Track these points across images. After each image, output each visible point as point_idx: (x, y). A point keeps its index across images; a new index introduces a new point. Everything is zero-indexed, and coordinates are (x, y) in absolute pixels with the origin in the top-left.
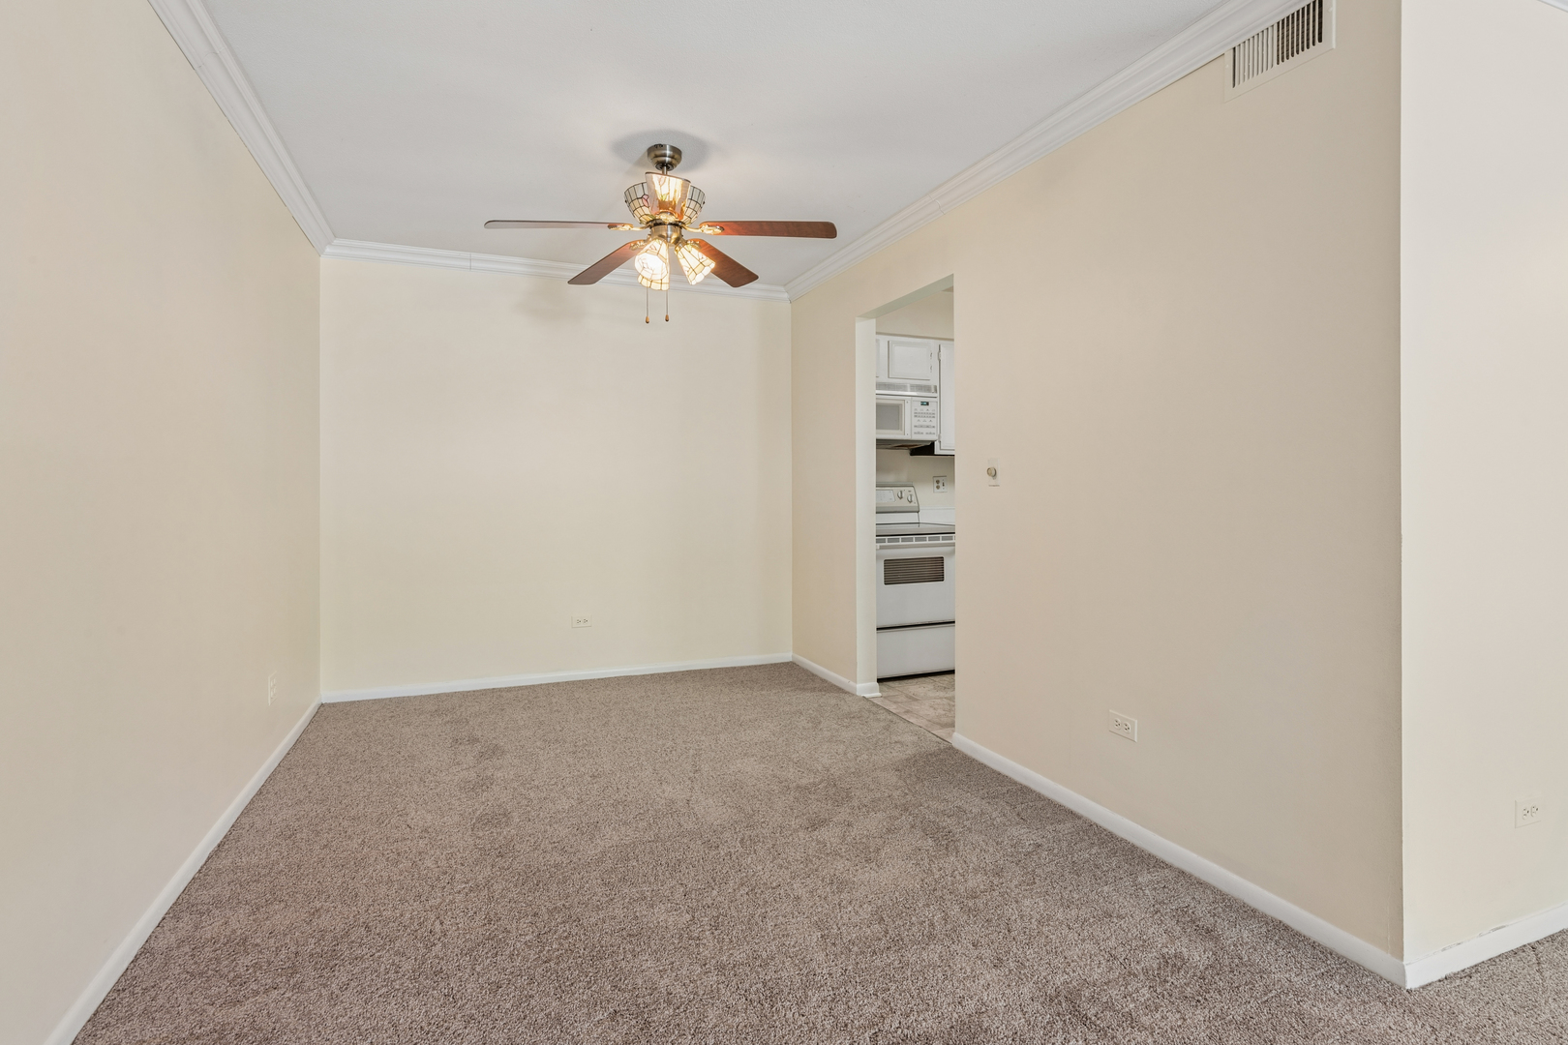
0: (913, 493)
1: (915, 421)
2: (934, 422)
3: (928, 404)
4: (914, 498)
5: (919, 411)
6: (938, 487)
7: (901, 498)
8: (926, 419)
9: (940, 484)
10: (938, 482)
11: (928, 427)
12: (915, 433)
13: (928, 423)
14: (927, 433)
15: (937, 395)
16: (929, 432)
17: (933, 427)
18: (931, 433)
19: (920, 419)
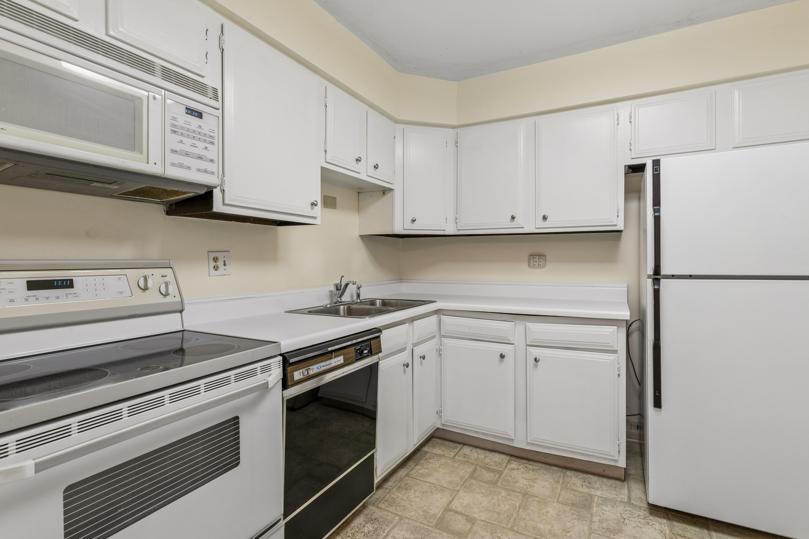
0: (170, 278)
1: (173, 141)
2: (213, 152)
3: (200, 115)
4: (172, 289)
5: (181, 123)
6: (216, 268)
7: (145, 289)
8: (198, 143)
9: (220, 263)
10: (216, 260)
11: (200, 158)
12: (173, 165)
13: (200, 151)
14: (199, 170)
15: (218, 105)
16: (203, 168)
17: (212, 161)
18: (206, 171)
19: (184, 139)
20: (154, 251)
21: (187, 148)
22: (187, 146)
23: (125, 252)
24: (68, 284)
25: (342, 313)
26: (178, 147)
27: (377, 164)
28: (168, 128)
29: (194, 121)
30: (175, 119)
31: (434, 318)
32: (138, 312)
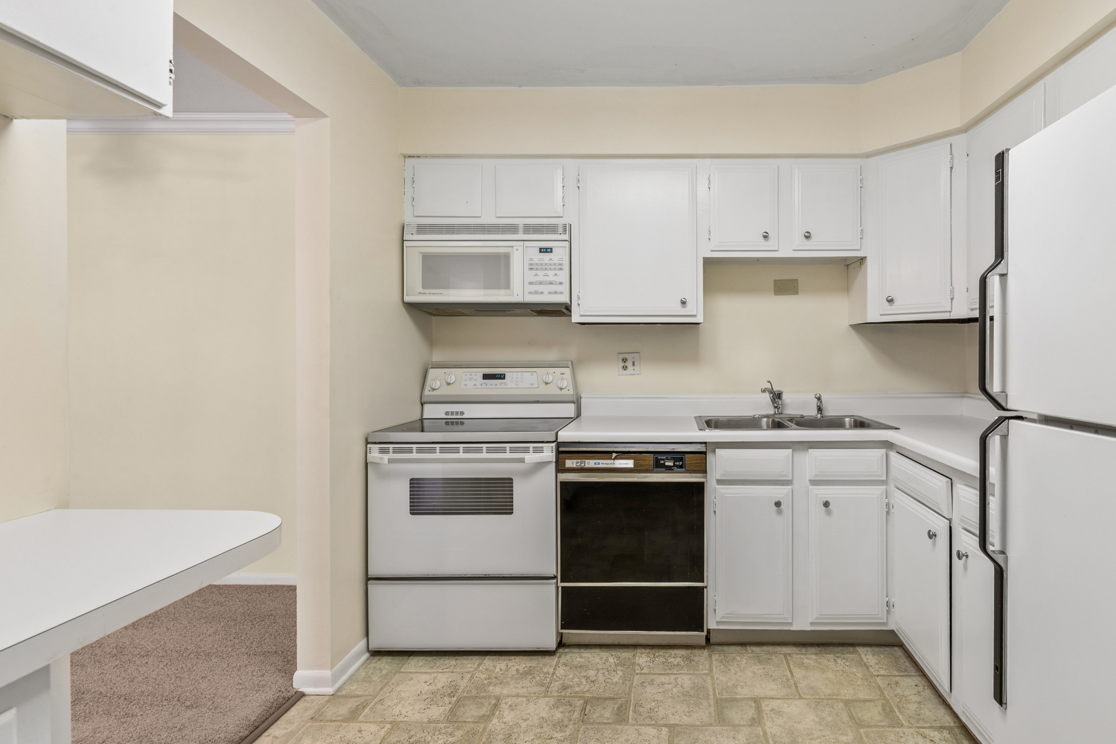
0: (568, 375)
1: (530, 276)
2: (562, 276)
3: (550, 250)
4: (568, 384)
5: (535, 261)
6: (625, 368)
7: (548, 384)
8: (549, 272)
9: (629, 364)
10: (625, 360)
11: (551, 283)
12: (530, 293)
13: (551, 278)
14: (550, 293)
15: (566, 237)
16: (553, 290)
17: (561, 283)
18: (556, 293)
19: (538, 272)
20: (572, 353)
21: (541, 278)
22: (541, 276)
23: (552, 355)
24: (501, 377)
25: (765, 427)
26: (534, 279)
27: (807, 232)
28: (527, 267)
29: (546, 256)
30: (531, 259)
31: (881, 452)
32: (540, 399)
